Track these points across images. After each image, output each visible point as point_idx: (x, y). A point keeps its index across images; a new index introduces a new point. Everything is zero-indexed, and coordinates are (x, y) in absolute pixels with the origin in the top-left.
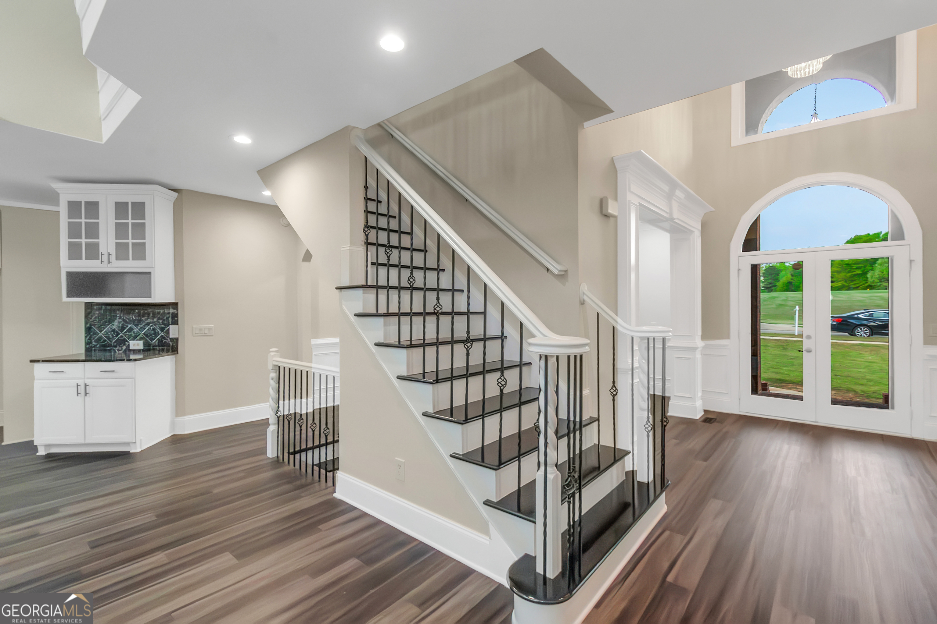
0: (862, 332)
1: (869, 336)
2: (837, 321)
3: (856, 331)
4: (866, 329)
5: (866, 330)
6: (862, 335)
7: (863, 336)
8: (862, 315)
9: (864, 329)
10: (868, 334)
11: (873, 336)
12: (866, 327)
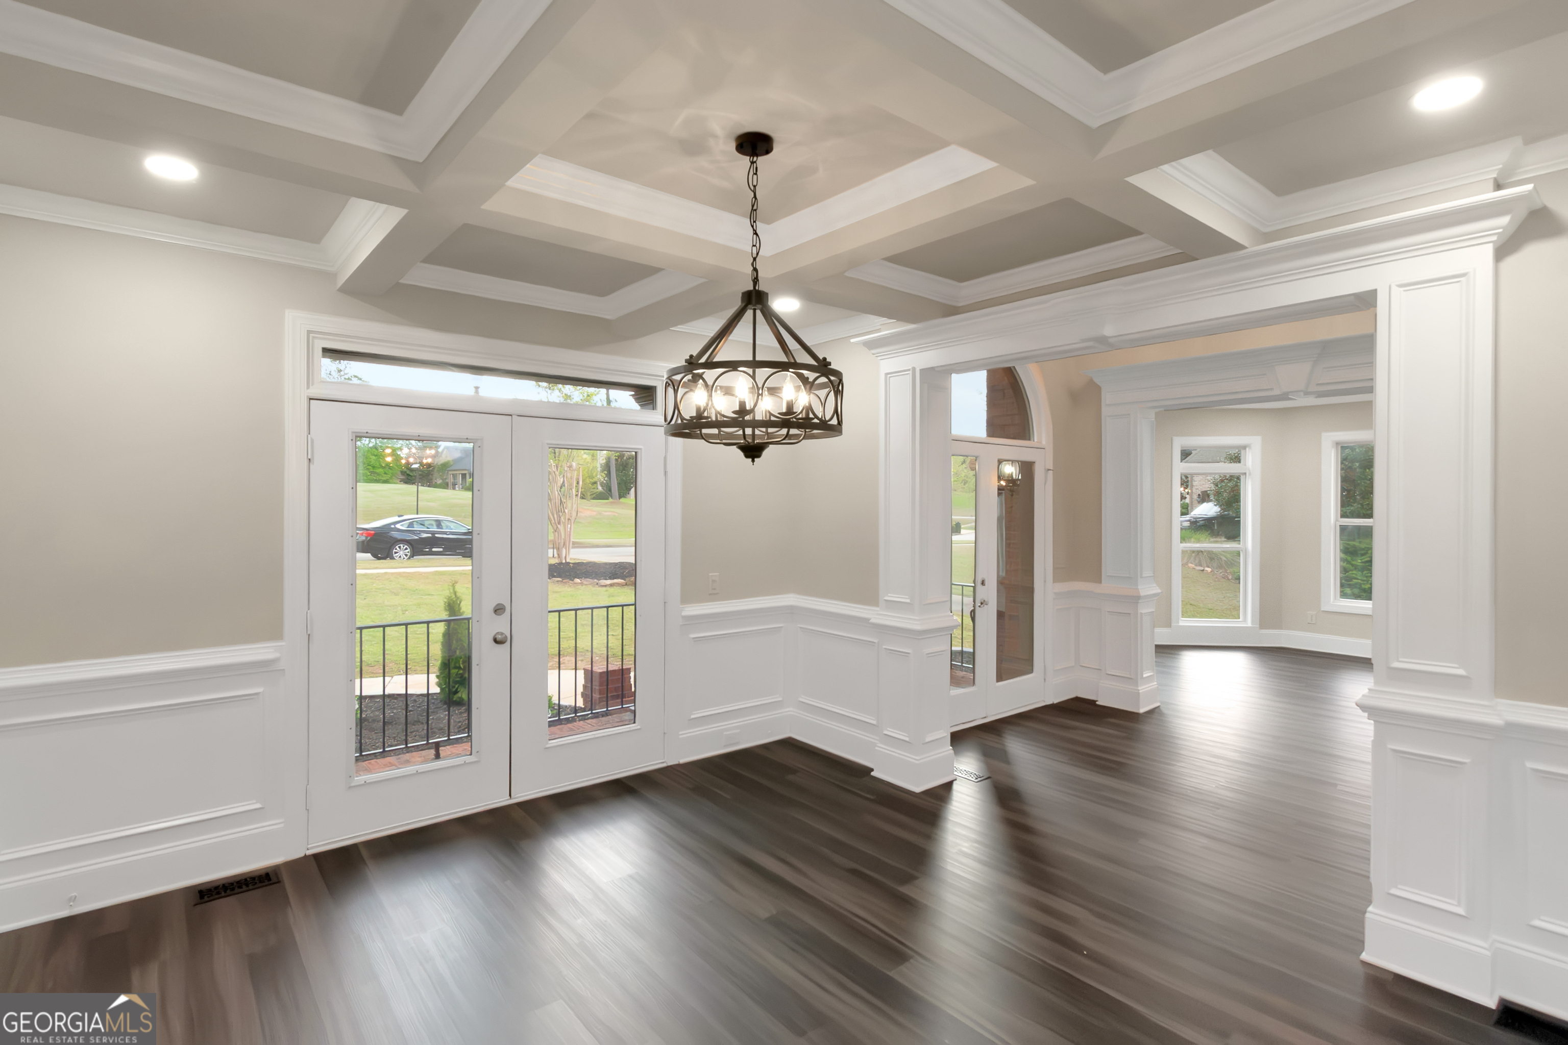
0: (401, 551)
1: (409, 558)
2: (369, 535)
3: (394, 551)
4: (406, 546)
5: (406, 549)
6: (402, 556)
7: (402, 558)
8: (401, 525)
9: (404, 546)
10: (409, 554)
11: (414, 557)
12: (407, 544)
